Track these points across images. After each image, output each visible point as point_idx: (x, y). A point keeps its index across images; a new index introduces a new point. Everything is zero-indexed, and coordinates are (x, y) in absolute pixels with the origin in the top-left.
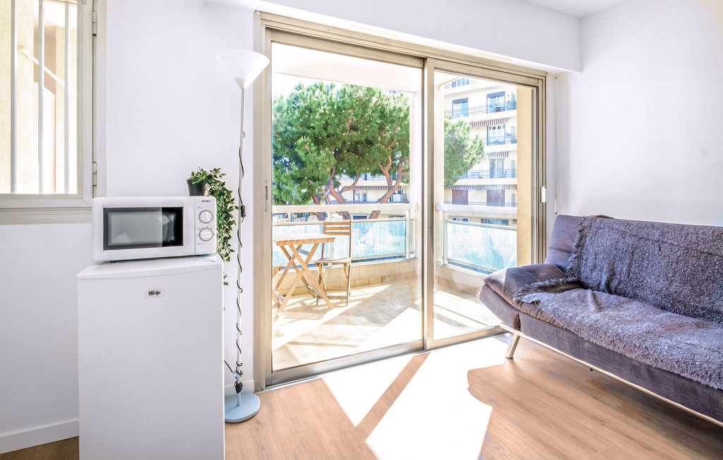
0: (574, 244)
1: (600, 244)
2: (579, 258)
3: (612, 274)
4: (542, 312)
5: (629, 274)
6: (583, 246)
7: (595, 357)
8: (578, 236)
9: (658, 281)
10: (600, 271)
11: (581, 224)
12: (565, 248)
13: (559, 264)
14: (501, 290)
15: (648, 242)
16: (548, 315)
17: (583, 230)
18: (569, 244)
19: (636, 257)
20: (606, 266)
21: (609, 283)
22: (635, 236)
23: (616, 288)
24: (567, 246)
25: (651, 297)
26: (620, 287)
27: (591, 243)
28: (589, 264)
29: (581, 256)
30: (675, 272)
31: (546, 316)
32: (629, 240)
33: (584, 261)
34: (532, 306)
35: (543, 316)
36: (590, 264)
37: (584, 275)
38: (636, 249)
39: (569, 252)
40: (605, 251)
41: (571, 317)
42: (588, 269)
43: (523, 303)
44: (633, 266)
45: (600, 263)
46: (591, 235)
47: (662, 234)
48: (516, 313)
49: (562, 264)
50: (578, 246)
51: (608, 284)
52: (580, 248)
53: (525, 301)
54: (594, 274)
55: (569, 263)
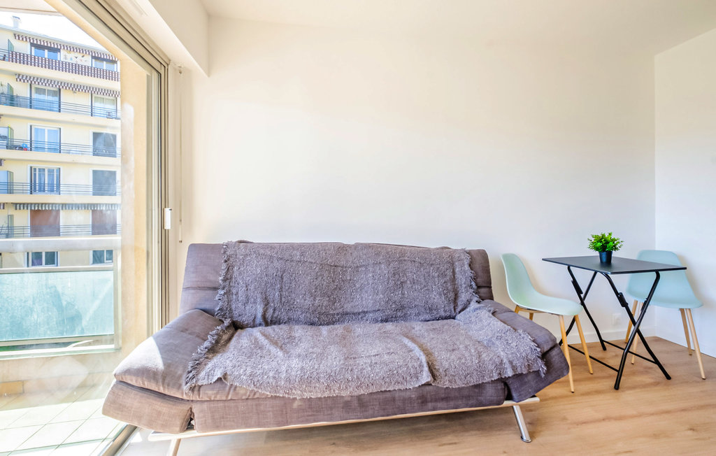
0: (221, 278)
1: (249, 273)
2: (228, 293)
3: (267, 304)
4: (236, 387)
5: (281, 299)
6: (231, 278)
7: (308, 413)
8: (224, 266)
9: (305, 300)
10: (254, 303)
11: (225, 252)
12: (208, 285)
13: (203, 307)
14: (157, 382)
15: (292, 263)
16: (245, 388)
17: (229, 259)
18: (212, 278)
19: (284, 280)
20: (259, 295)
21: (265, 314)
22: (281, 259)
23: (272, 317)
24: (211, 281)
25: (302, 317)
26: (275, 315)
27: (240, 274)
28: (240, 299)
29: (230, 291)
30: (316, 288)
31: (242, 392)
32: (277, 264)
33: (234, 297)
34: (218, 385)
35: (237, 394)
36: (242, 297)
37: (236, 313)
38: (284, 272)
39: (215, 289)
40: (256, 280)
41: (274, 378)
42: (240, 305)
43: (200, 387)
44: (284, 290)
45: (252, 294)
46: (238, 264)
47: (302, 254)
48: (185, 407)
49: (207, 306)
50: (225, 280)
51: (264, 317)
52: (228, 282)
53: (205, 382)
54: (247, 308)
55: (216, 302)
